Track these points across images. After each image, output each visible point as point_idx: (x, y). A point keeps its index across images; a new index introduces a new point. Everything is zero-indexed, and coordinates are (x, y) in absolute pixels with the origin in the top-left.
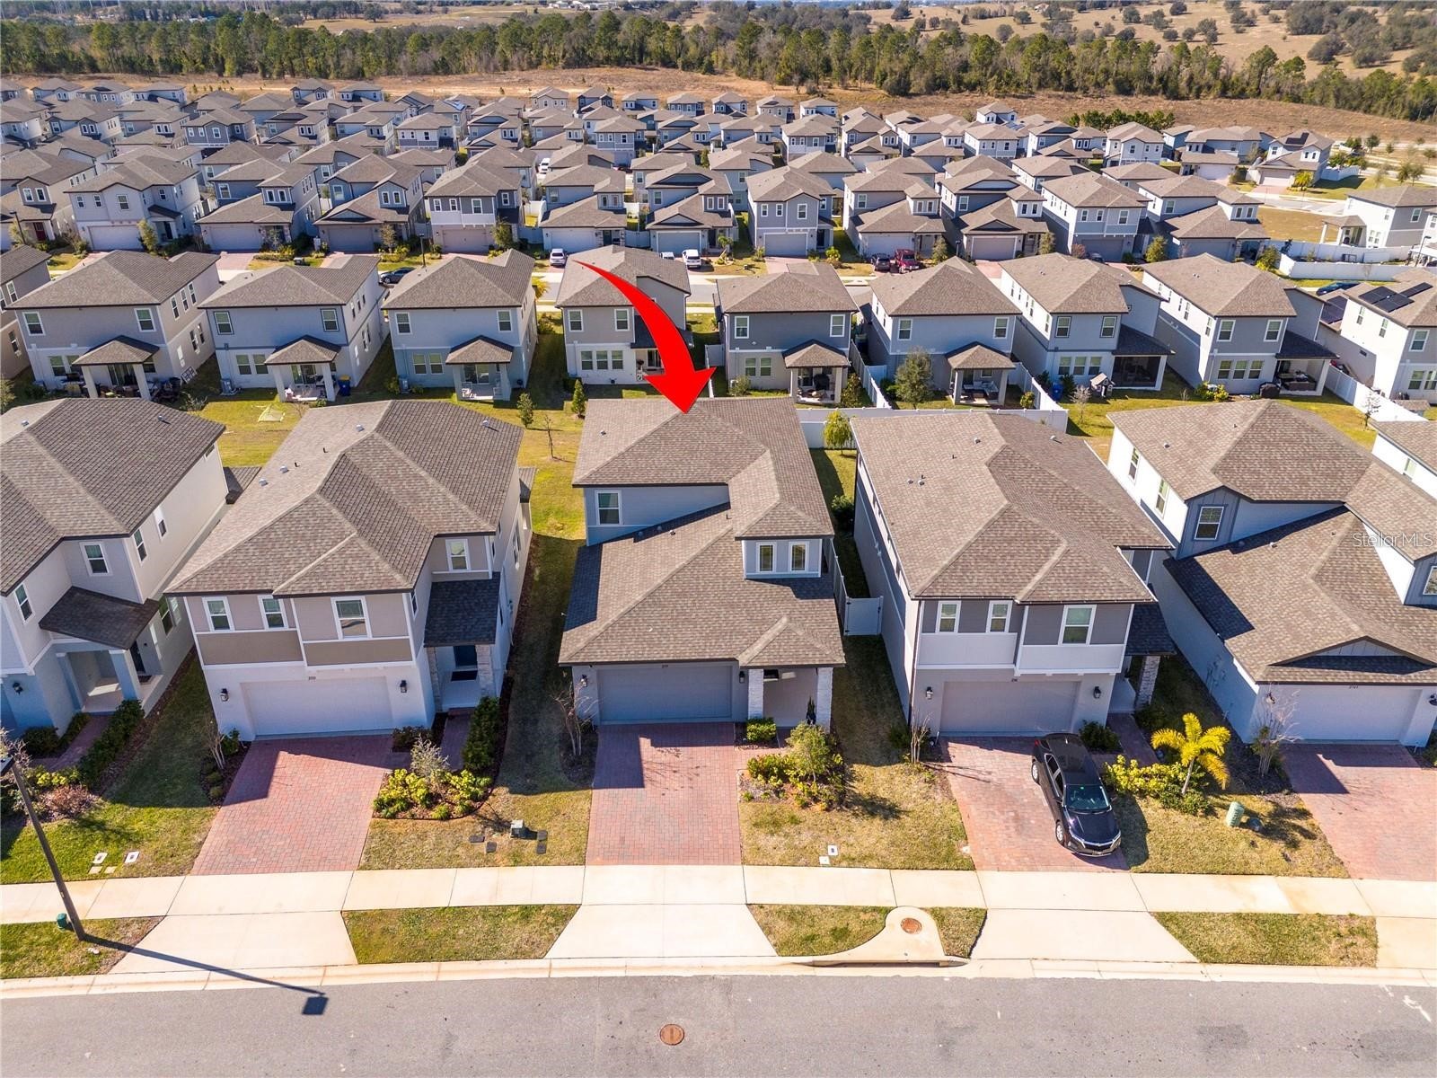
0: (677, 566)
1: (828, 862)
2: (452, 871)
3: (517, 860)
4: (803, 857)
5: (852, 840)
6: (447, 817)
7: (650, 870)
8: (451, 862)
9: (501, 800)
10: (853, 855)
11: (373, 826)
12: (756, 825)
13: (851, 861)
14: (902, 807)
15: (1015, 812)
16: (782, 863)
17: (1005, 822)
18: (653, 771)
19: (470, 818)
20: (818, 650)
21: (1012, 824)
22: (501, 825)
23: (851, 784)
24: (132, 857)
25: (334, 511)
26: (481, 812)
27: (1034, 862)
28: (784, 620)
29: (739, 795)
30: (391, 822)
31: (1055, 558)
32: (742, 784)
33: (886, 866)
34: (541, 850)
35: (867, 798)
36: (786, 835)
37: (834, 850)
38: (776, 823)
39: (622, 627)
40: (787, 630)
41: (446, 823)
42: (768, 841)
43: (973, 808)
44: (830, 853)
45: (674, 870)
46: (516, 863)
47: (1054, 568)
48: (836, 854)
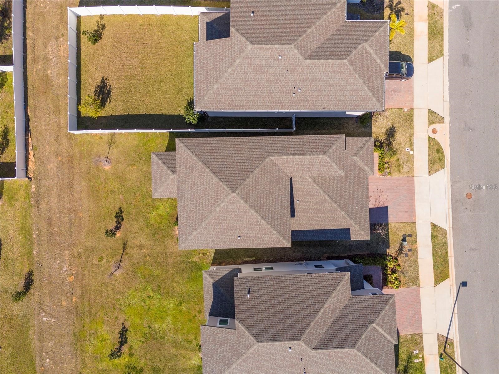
0: (328, 199)
1: (412, 152)
2: (419, 260)
3: (415, 242)
4: (410, 159)
5: (404, 143)
6: (399, 265)
7: (417, 203)
8: (416, 261)
9: (392, 251)
10: (410, 143)
11: (404, 287)
12: (400, 172)
13: (411, 145)
14: (390, 126)
15: (392, 91)
16: (413, 165)
17: (395, 95)
18: (379, 204)
19: (399, 259)
20: (368, 147)
21: (396, 93)
22: (401, 249)
23: (380, 140)
24: (416, 352)
25: (363, 337)
26: (396, 256)
27: (410, 91)
28: (355, 157)
29: (389, 177)
30: (402, 282)
31: (371, 51)
32: (384, 176)
33: (412, 135)
34: (410, 235)
35: (386, 136)
36: (403, 163)
37: (407, 149)
38: (399, 166)
39: (355, 218)
40: (360, 157)
41: (401, 265)
42: (405, 169)
43: (390, 104)
44: (409, 150)
45: (416, 197)
46: (416, 242)
47: (376, 54)
48: (409, 149)
